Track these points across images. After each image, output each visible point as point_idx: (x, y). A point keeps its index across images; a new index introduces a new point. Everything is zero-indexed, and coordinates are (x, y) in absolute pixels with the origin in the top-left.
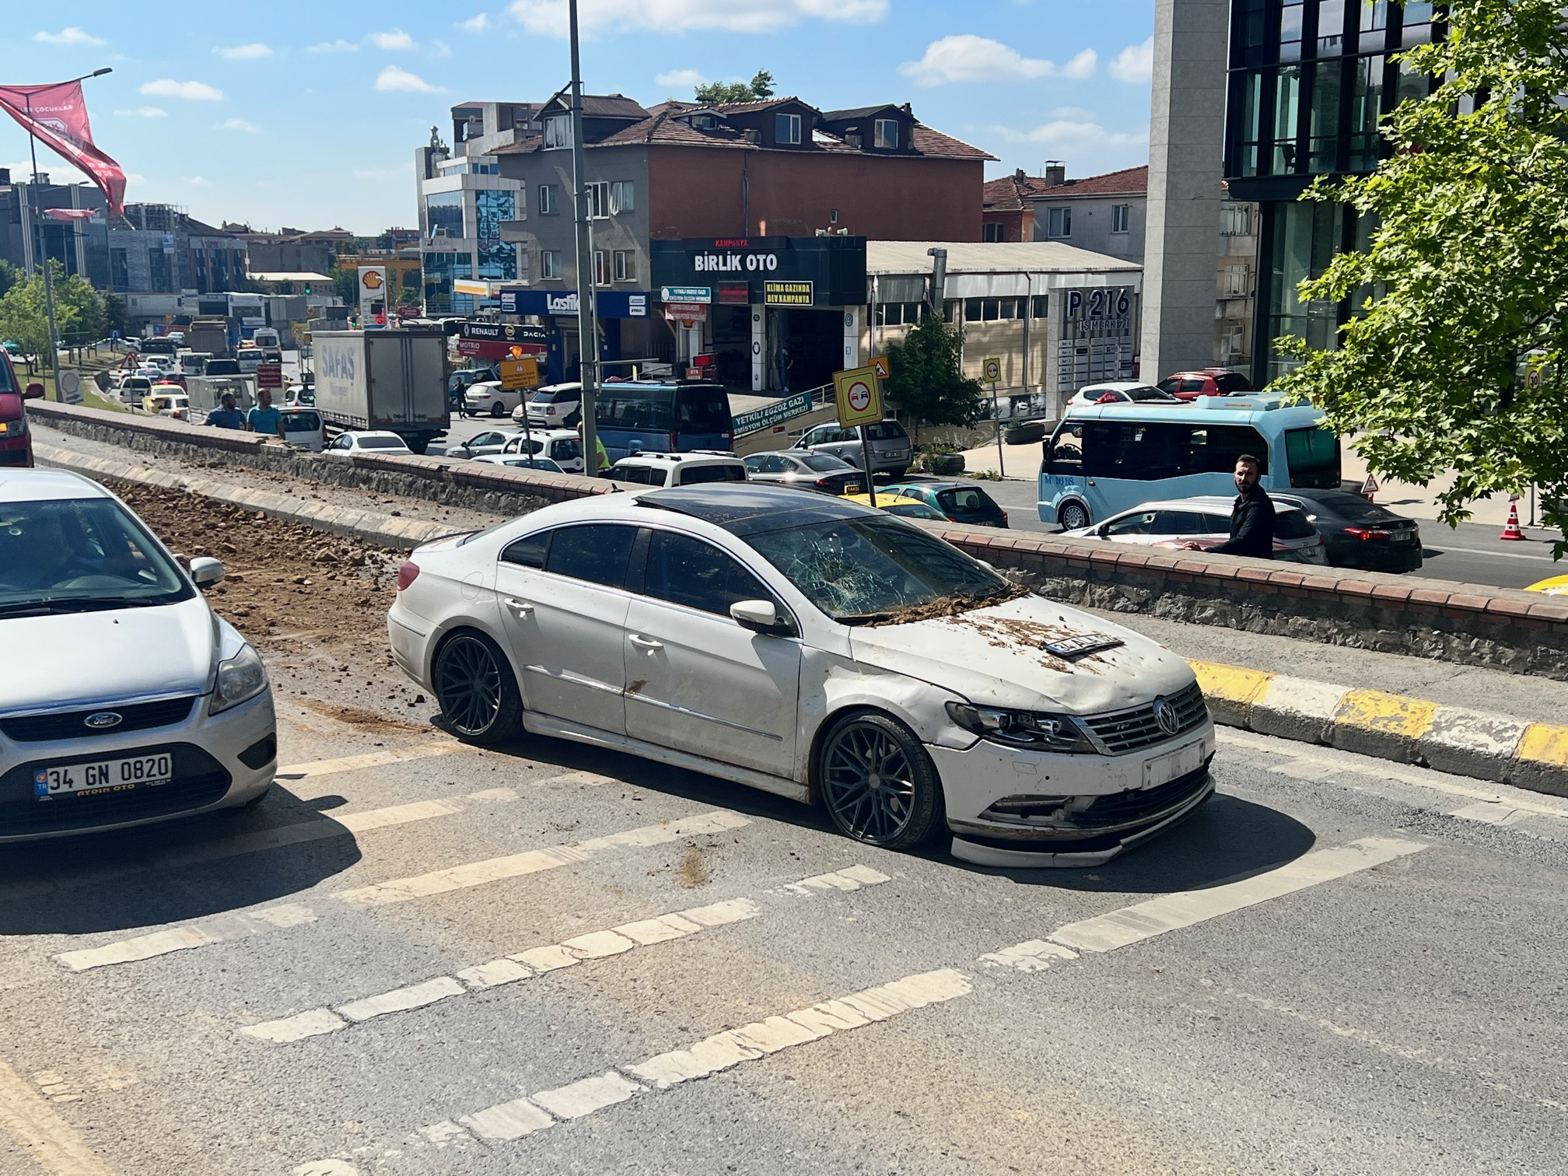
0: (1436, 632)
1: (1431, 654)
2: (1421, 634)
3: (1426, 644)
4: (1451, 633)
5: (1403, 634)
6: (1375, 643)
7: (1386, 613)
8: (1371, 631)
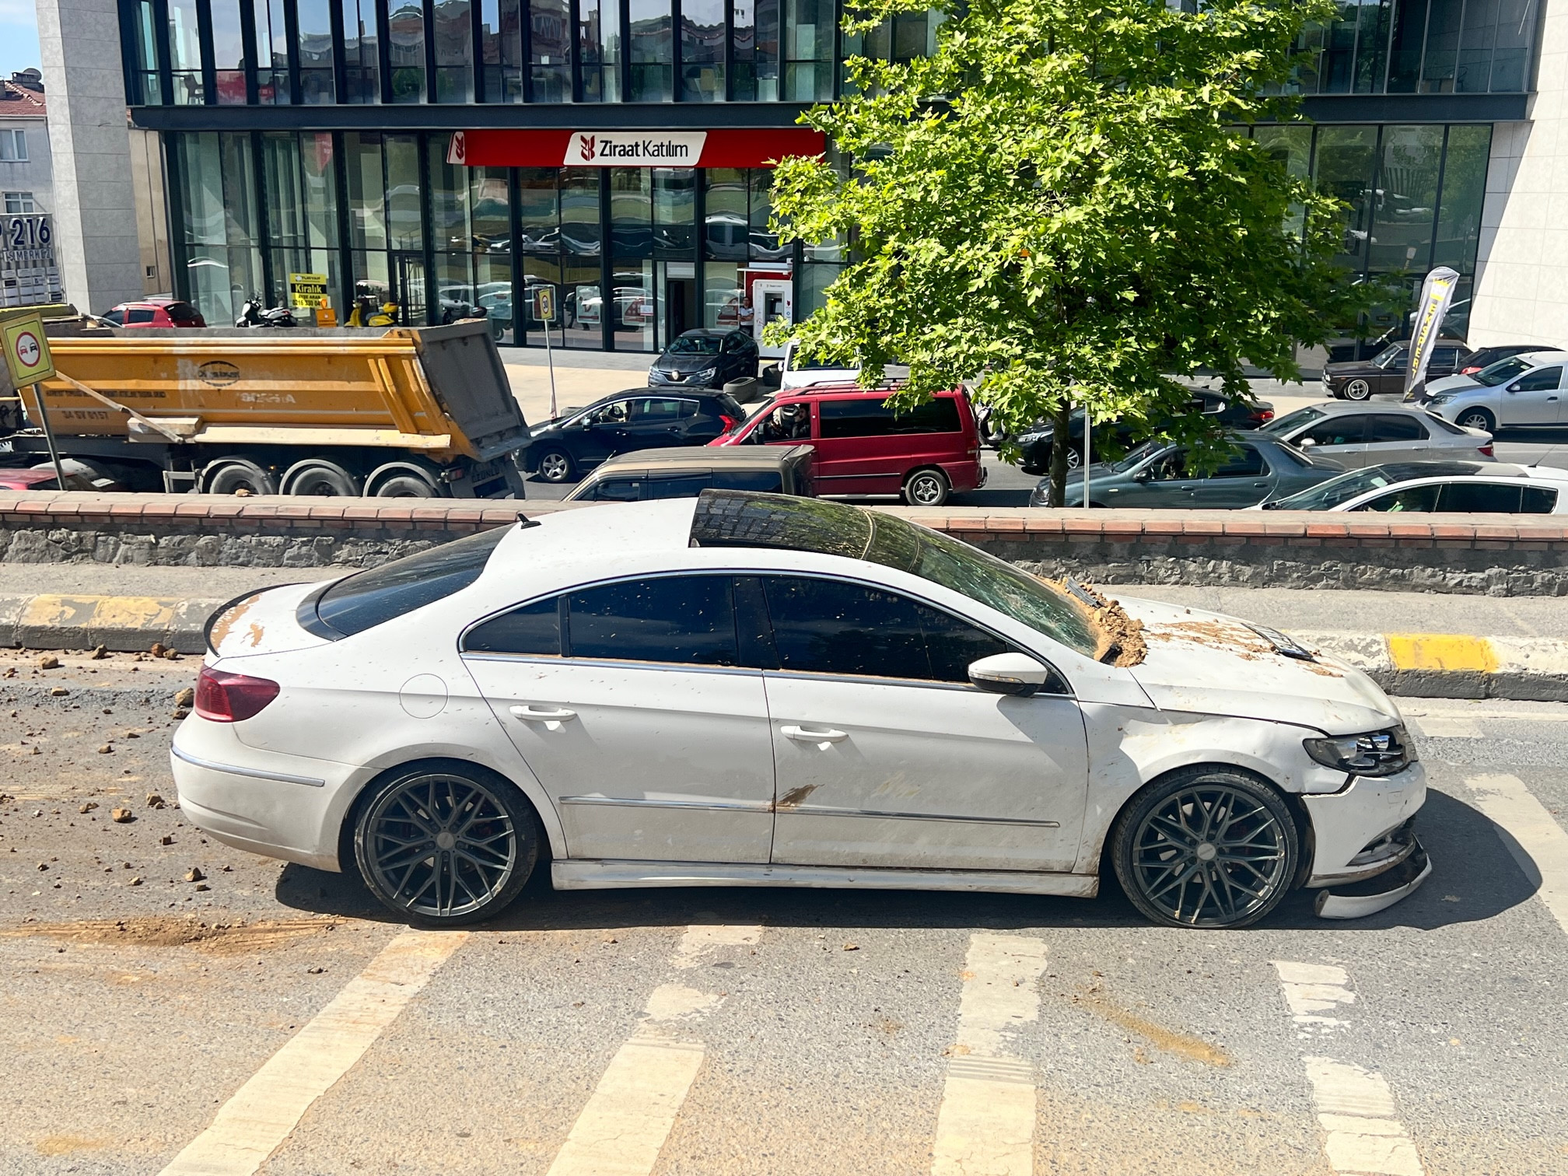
0: (1172, 559)
1: (1167, 580)
2: (1155, 563)
3: (1162, 572)
4: (1186, 558)
5: (1136, 565)
6: (1107, 576)
7: (1117, 547)
8: (1101, 566)
